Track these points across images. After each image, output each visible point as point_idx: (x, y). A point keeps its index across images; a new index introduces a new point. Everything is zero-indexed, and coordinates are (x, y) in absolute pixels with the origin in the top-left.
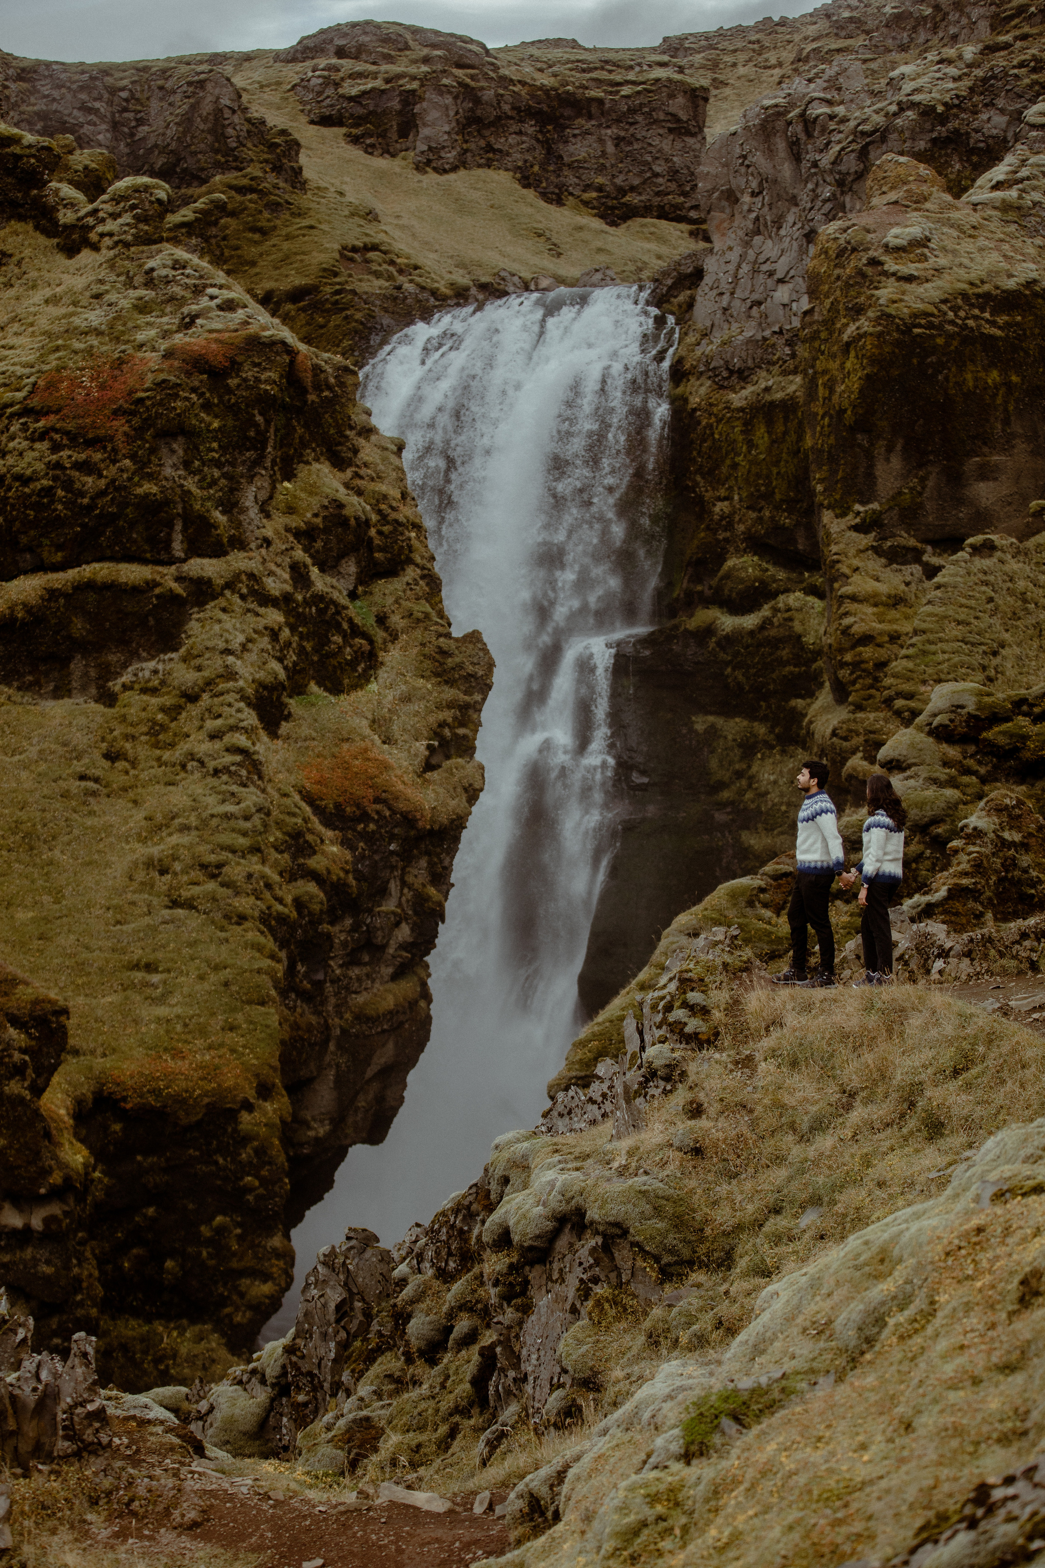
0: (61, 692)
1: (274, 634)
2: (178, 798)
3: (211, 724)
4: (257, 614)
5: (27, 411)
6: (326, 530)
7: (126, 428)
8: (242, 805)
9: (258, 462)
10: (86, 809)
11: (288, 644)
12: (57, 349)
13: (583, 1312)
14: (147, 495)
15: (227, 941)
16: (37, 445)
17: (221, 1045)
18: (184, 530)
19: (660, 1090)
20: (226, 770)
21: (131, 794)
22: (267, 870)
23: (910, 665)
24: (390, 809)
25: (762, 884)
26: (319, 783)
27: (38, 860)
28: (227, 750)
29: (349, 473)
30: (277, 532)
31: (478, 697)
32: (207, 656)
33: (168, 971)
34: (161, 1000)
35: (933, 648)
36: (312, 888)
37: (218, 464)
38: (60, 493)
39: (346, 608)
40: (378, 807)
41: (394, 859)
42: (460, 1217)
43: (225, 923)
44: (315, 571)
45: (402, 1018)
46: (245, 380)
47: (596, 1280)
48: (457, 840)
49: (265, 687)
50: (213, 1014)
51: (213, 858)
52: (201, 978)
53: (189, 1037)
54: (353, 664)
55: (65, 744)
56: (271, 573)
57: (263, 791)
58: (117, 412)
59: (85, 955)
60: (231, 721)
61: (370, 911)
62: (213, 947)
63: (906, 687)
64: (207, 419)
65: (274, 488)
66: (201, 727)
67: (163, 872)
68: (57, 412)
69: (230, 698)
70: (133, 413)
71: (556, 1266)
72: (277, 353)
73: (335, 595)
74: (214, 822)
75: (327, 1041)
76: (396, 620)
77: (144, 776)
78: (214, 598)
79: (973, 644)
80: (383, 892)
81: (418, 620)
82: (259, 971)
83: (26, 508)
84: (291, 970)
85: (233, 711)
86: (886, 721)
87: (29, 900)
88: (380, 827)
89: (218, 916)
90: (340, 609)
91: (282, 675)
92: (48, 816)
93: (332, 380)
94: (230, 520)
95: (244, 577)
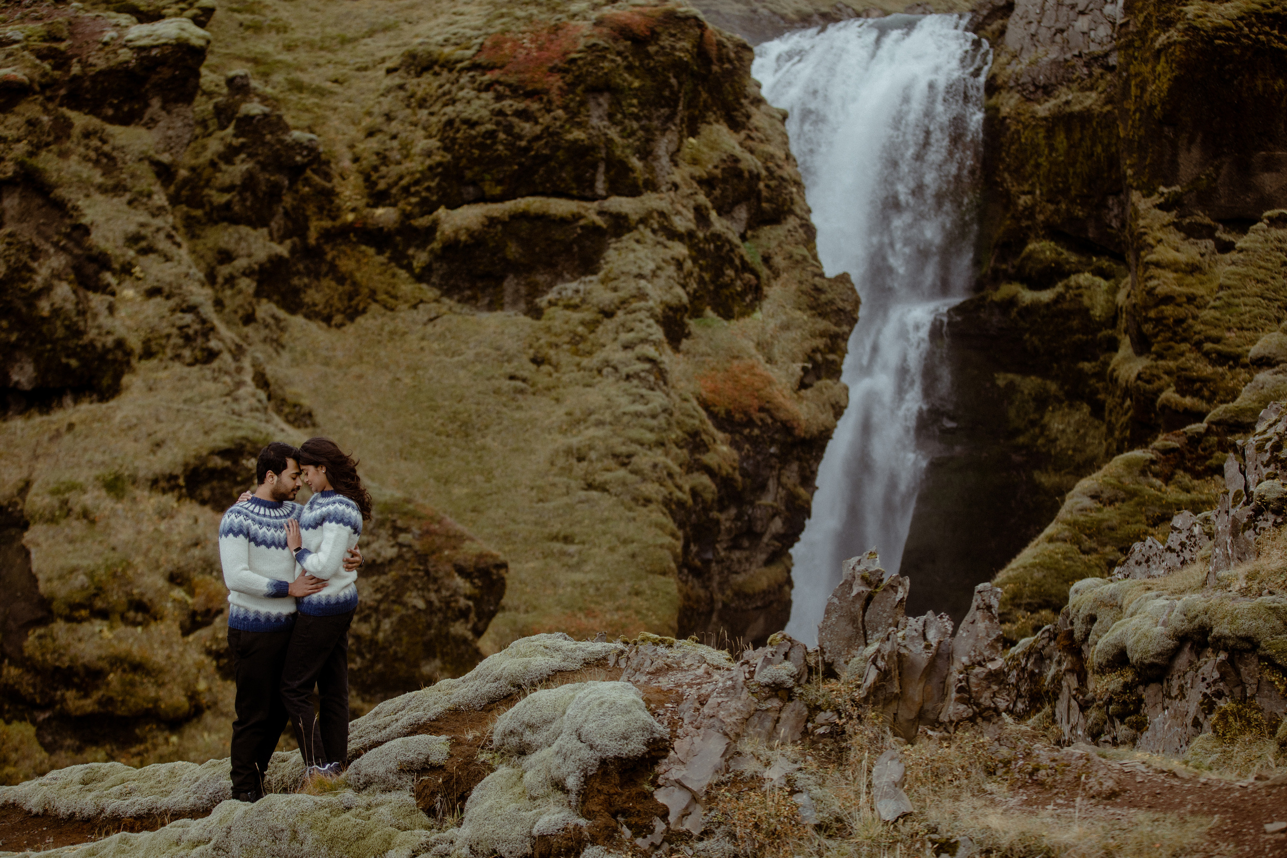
0: (494, 305)
1: (679, 265)
2: (594, 397)
3: (625, 337)
4: (665, 247)
5: (475, 67)
6: (724, 181)
7: (560, 83)
8: (650, 406)
9: (670, 118)
10: (514, 404)
11: (690, 274)
12: (502, 16)
13: (1206, 725)
14: (576, 141)
15: (634, 519)
16: (483, 95)
17: (628, 607)
18: (607, 172)
20: (637, 375)
21: (554, 393)
22: (670, 462)
23: (1217, 314)
24: (772, 417)
26: (713, 391)
27: (472, 445)
28: (638, 359)
29: (743, 134)
30: (683, 179)
31: (846, 328)
32: (623, 278)
33: (583, 543)
34: (577, 567)
35: (1236, 301)
36: (705, 479)
37: (637, 118)
38: (502, 136)
39: (738, 247)
40: (762, 415)
41: (773, 461)
43: (633, 504)
44: (713, 214)
45: (772, 597)
46: (663, 48)
47: (1219, 695)
48: (823, 448)
49: (671, 308)
50: (621, 581)
51: (623, 449)
52: (612, 549)
53: (600, 599)
54: (742, 295)
55: (498, 349)
56: (678, 213)
57: (668, 395)
58: (553, 70)
59: (512, 527)
60: (642, 335)
61: (752, 504)
62: (622, 524)
63: (1214, 333)
64: (630, 79)
65: (681, 142)
66: (615, 339)
67: (580, 459)
68: (501, 67)
69: (642, 315)
70: (566, 71)
71: (1175, 683)
72: (691, 27)
73: (730, 236)
74: (626, 419)
75: (711, 612)
76: (779, 261)
77: (565, 378)
78: (630, 230)
79: (1270, 300)
80: (762, 488)
81: (797, 262)
82: (662, 546)
83: (472, 147)
84: (686, 547)
85: (643, 326)
87: (464, 479)
88: (763, 432)
89: (627, 498)
90: (733, 248)
91: (685, 299)
92: (482, 408)
93: (732, 55)
94: (645, 166)
95: (655, 215)
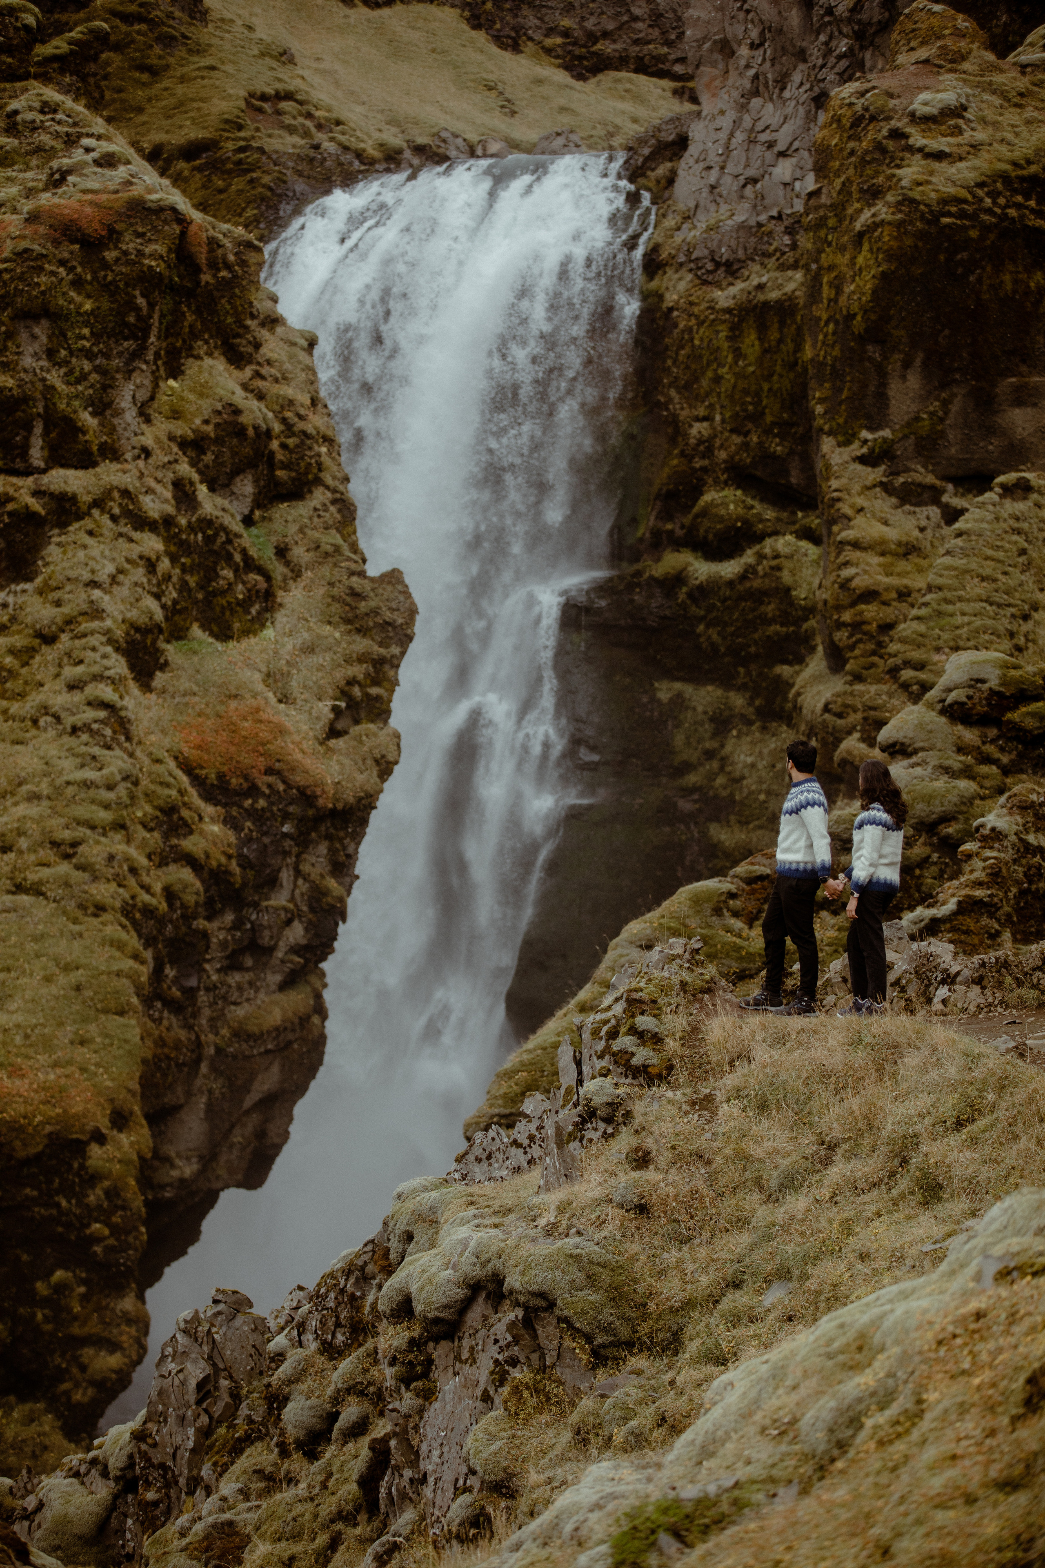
1: (151, 565)
2: (26, 760)
3: (71, 672)
4: (131, 540)
6: (218, 441)
8: (104, 772)
9: (138, 354)
11: (168, 578)
13: (497, 1401)
15: (81, 935)
17: (69, 1063)
18: (46, 433)
19: (599, 1133)
20: (86, 727)
22: (133, 852)
23: (922, 628)
24: (284, 782)
25: (733, 888)
26: (199, 747)
28: (89, 704)
29: (248, 371)
30: (157, 440)
31: (395, 650)
32: (68, 588)
35: (950, 608)
36: (186, 874)
37: (89, 355)
39: (239, 536)
40: (270, 779)
41: (287, 844)
42: (352, 1280)
43: (79, 913)
44: (202, 490)
45: (290, 1036)
46: (126, 253)
47: (514, 1362)
48: (364, 822)
49: (138, 629)
50: (61, 1024)
51: (67, 835)
52: (48, 979)
53: (31, 1052)
54: (245, 605)
56: (149, 491)
57: (131, 755)
60: (95, 669)
61: (256, 905)
62: (63, 943)
63: (916, 655)
64: (78, 299)
65: (156, 386)
66: (57, 675)
67: (6, 849)
69: (93, 641)
71: (466, 1343)
72: (166, 222)
73: (227, 520)
75: (198, 1061)
76: (300, 553)
78: (79, 517)
79: (999, 606)
80: (273, 882)
81: (327, 555)
82: (118, 974)
84: (157, 973)
85: (97, 656)
86: (890, 695)
88: (271, 804)
89: (71, 905)
90: (231, 537)
91: (159, 615)
93: (231, 258)
94: (101, 424)
95: (116, 494)
